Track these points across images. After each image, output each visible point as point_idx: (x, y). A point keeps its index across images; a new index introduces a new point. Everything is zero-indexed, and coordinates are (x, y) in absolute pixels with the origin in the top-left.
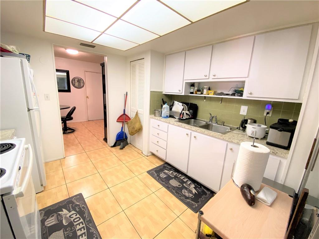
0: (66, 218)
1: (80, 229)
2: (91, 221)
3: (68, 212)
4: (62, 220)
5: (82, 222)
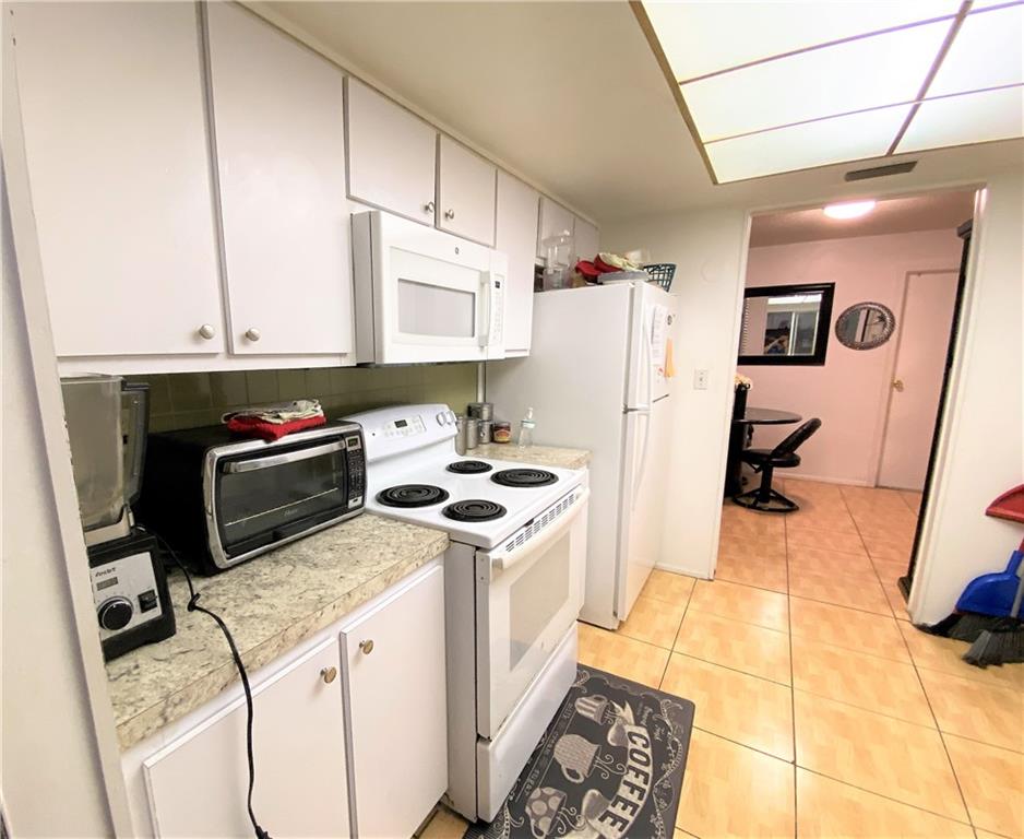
0: (620, 729)
1: (633, 788)
3: (633, 722)
4: (611, 726)
5: (646, 775)
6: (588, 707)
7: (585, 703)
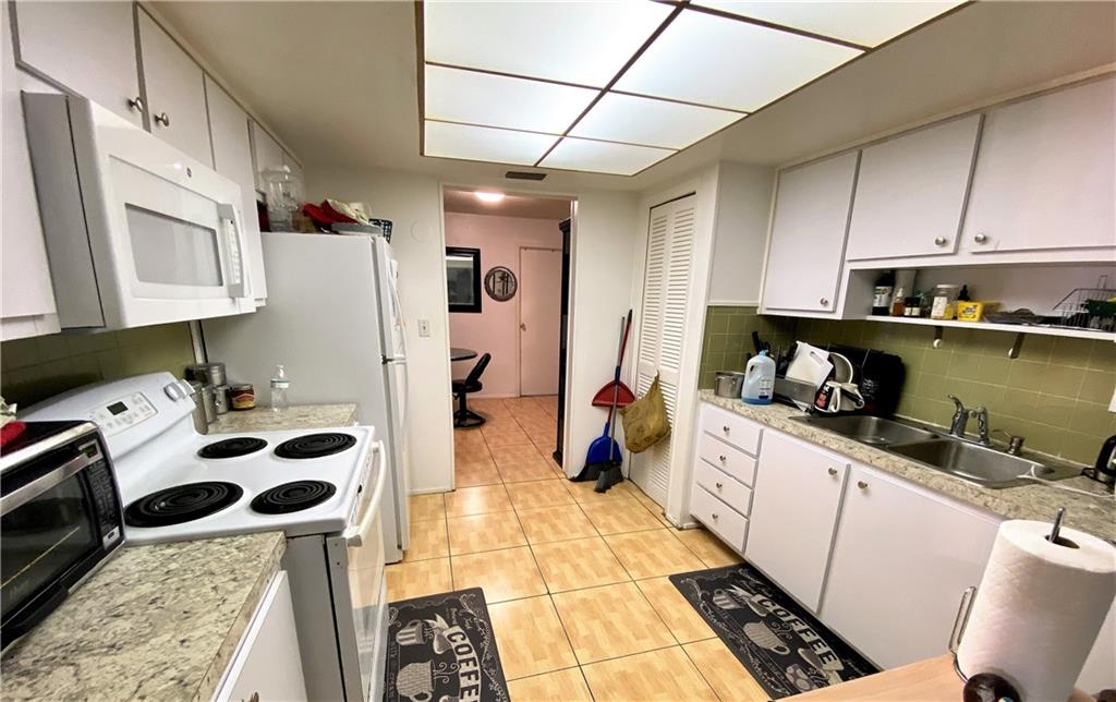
0: (440, 637)
1: (468, 674)
2: (495, 662)
3: (447, 626)
4: (432, 641)
5: (473, 659)
6: (409, 636)
7: (406, 634)
